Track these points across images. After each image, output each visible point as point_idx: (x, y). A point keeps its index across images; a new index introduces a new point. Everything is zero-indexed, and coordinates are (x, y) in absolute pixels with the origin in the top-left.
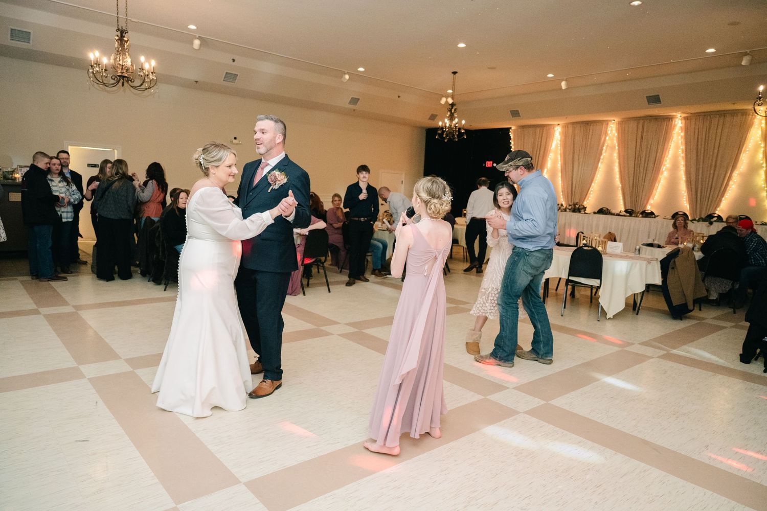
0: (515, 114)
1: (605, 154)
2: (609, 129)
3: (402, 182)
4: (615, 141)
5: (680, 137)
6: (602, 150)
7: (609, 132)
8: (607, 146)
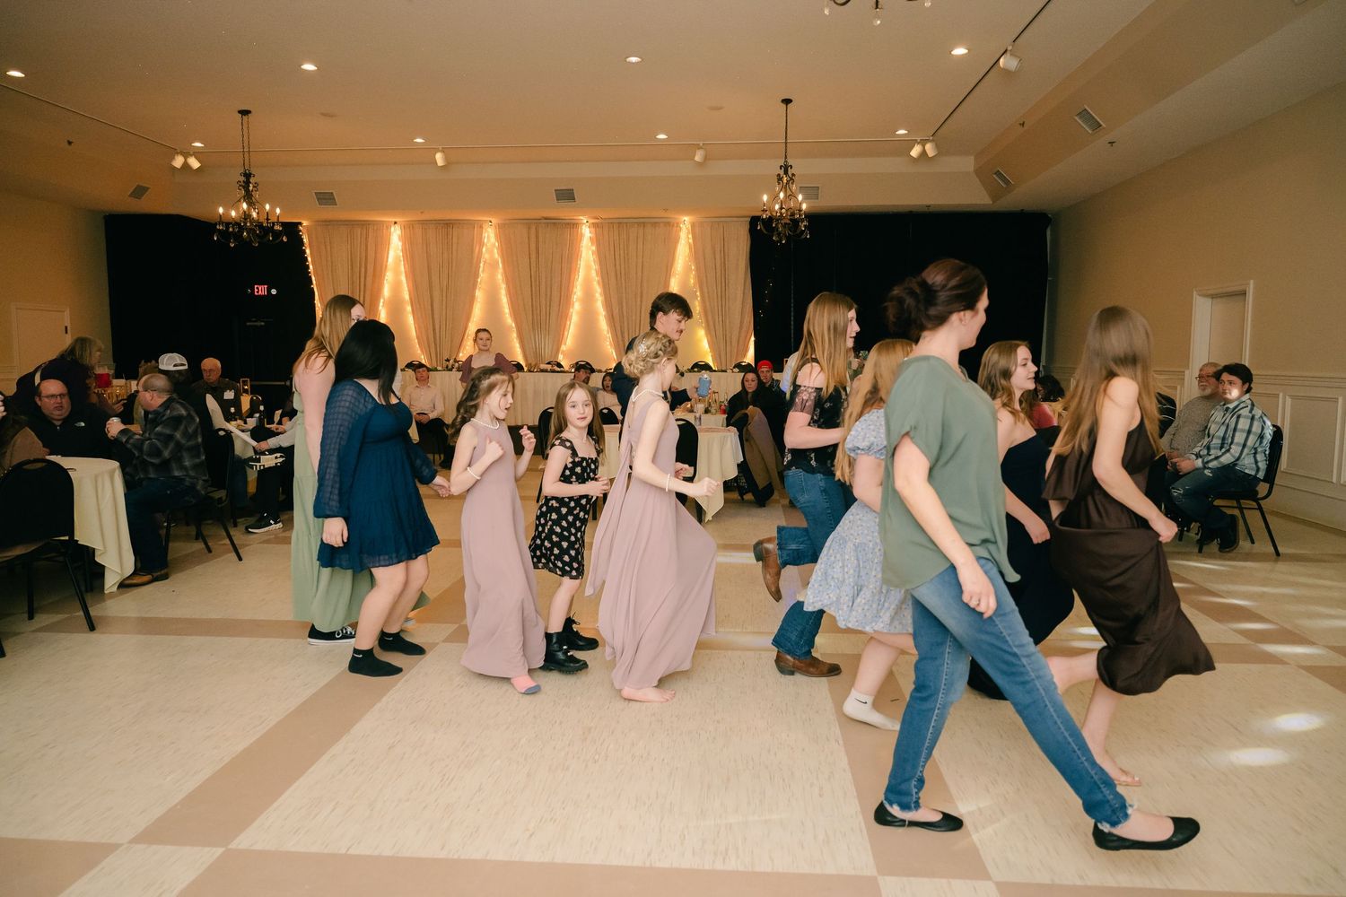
0: (326, 199)
1: (483, 276)
2: (485, 235)
3: (66, 328)
4: (496, 256)
5: (590, 252)
6: (478, 267)
7: (486, 240)
8: (485, 262)
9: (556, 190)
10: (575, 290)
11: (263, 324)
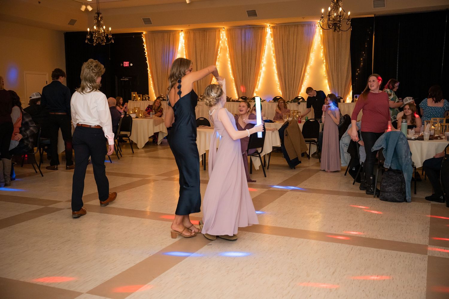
0: (147, 21)
1: (220, 55)
2: (221, 35)
3: (47, 81)
4: (226, 45)
5: (271, 41)
6: (217, 51)
7: (221, 37)
8: (221, 48)
9: (247, 11)
10: (262, 61)
11: (127, 79)
